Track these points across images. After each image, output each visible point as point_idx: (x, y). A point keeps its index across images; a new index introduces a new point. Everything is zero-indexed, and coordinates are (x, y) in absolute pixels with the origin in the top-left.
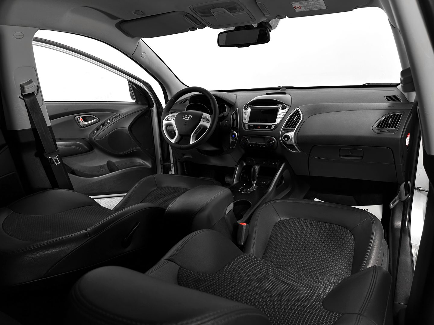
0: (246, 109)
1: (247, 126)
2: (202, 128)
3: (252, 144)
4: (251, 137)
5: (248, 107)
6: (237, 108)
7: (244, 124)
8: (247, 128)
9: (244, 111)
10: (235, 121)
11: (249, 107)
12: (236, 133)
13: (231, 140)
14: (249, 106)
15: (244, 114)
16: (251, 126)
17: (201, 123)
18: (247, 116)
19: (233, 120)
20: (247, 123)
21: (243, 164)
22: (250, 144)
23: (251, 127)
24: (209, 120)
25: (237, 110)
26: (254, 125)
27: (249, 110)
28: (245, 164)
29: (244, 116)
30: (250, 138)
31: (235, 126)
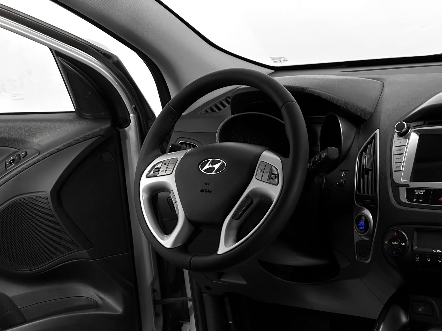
0: (404, 135)
1: (403, 192)
2: (255, 201)
3: (424, 256)
4: (419, 231)
5: (408, 128)
6: (377, 131)
7: (396, 186)
8: (404, 198)
9: (397, 141)
10: (368, 174)
11: (415, 127)
12: (371, 216)
13: (358, 236)
14: (412, 124)
15: (395, 150)
16: (418, 192)
17: (255, 185)
18: (404, 158)
19: (363, 171)
20: (407, 181)
21: (398, 319)
22: (415, 254)
23: (419, 197)
24: (277, 176)
25: (374, 137)
26: (428, 190)
27: (414, 138)
28: (404, 319)
29: (395, 159)
30: (415, 233)
31: (368, 193)
